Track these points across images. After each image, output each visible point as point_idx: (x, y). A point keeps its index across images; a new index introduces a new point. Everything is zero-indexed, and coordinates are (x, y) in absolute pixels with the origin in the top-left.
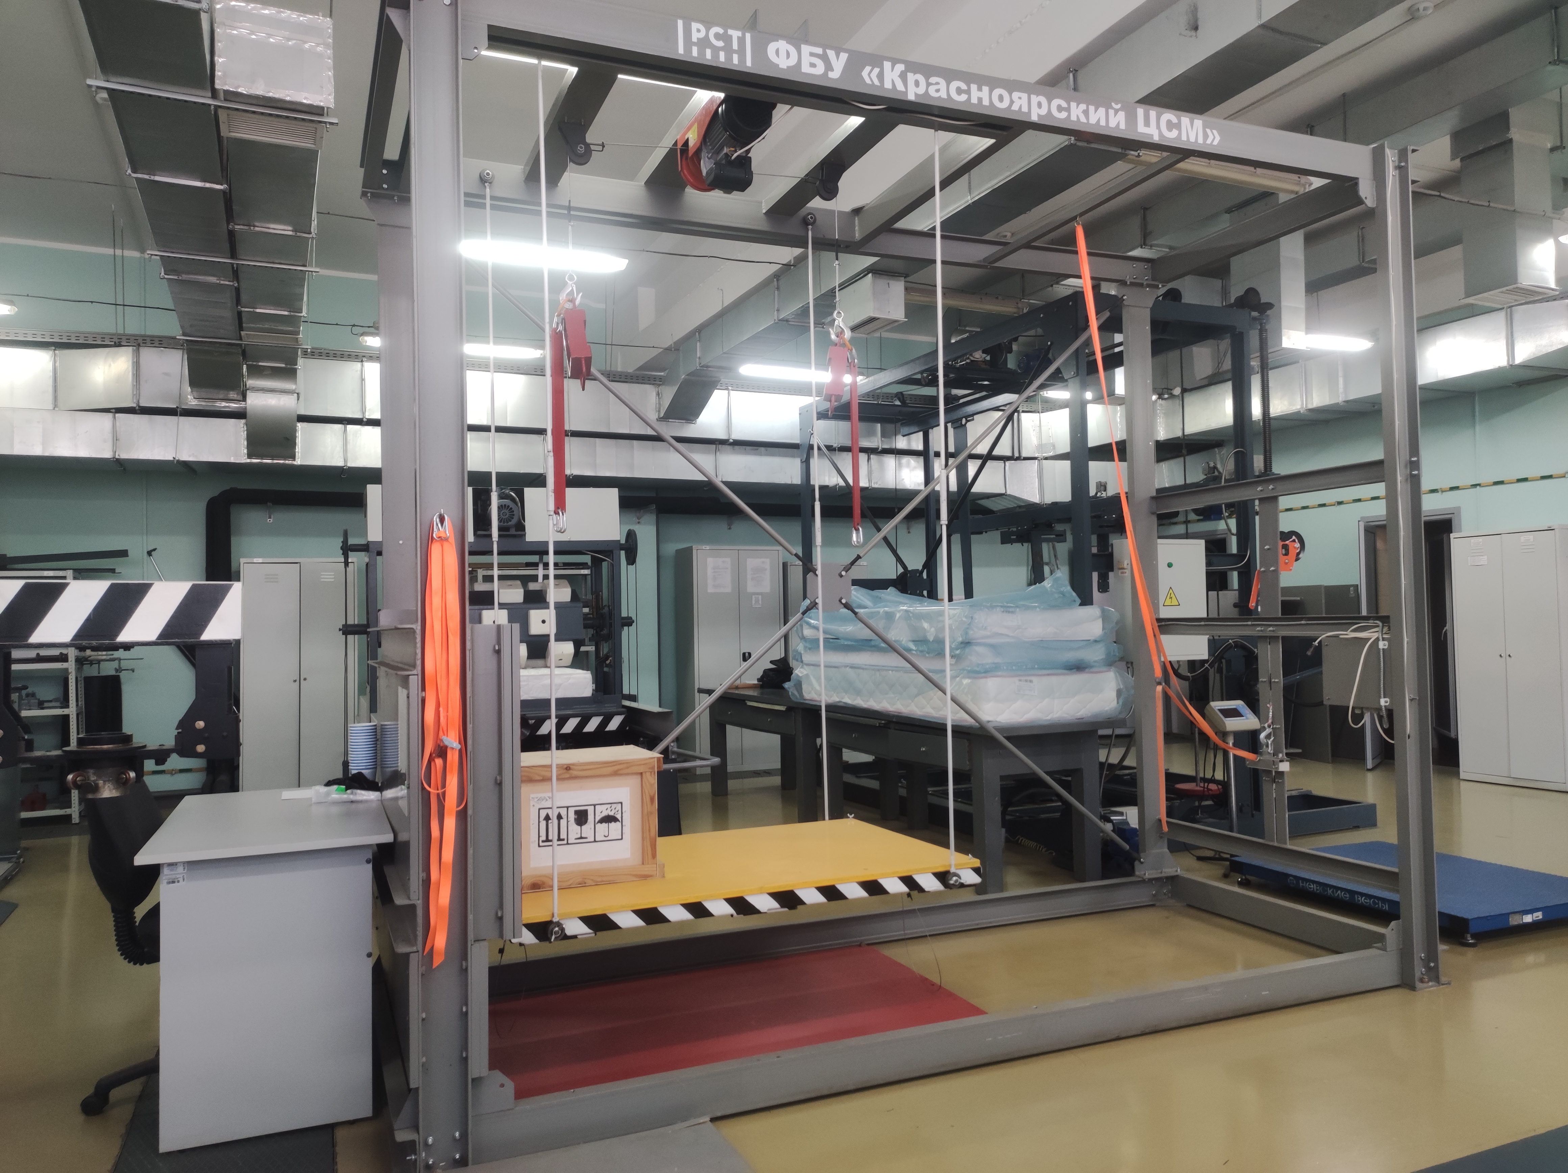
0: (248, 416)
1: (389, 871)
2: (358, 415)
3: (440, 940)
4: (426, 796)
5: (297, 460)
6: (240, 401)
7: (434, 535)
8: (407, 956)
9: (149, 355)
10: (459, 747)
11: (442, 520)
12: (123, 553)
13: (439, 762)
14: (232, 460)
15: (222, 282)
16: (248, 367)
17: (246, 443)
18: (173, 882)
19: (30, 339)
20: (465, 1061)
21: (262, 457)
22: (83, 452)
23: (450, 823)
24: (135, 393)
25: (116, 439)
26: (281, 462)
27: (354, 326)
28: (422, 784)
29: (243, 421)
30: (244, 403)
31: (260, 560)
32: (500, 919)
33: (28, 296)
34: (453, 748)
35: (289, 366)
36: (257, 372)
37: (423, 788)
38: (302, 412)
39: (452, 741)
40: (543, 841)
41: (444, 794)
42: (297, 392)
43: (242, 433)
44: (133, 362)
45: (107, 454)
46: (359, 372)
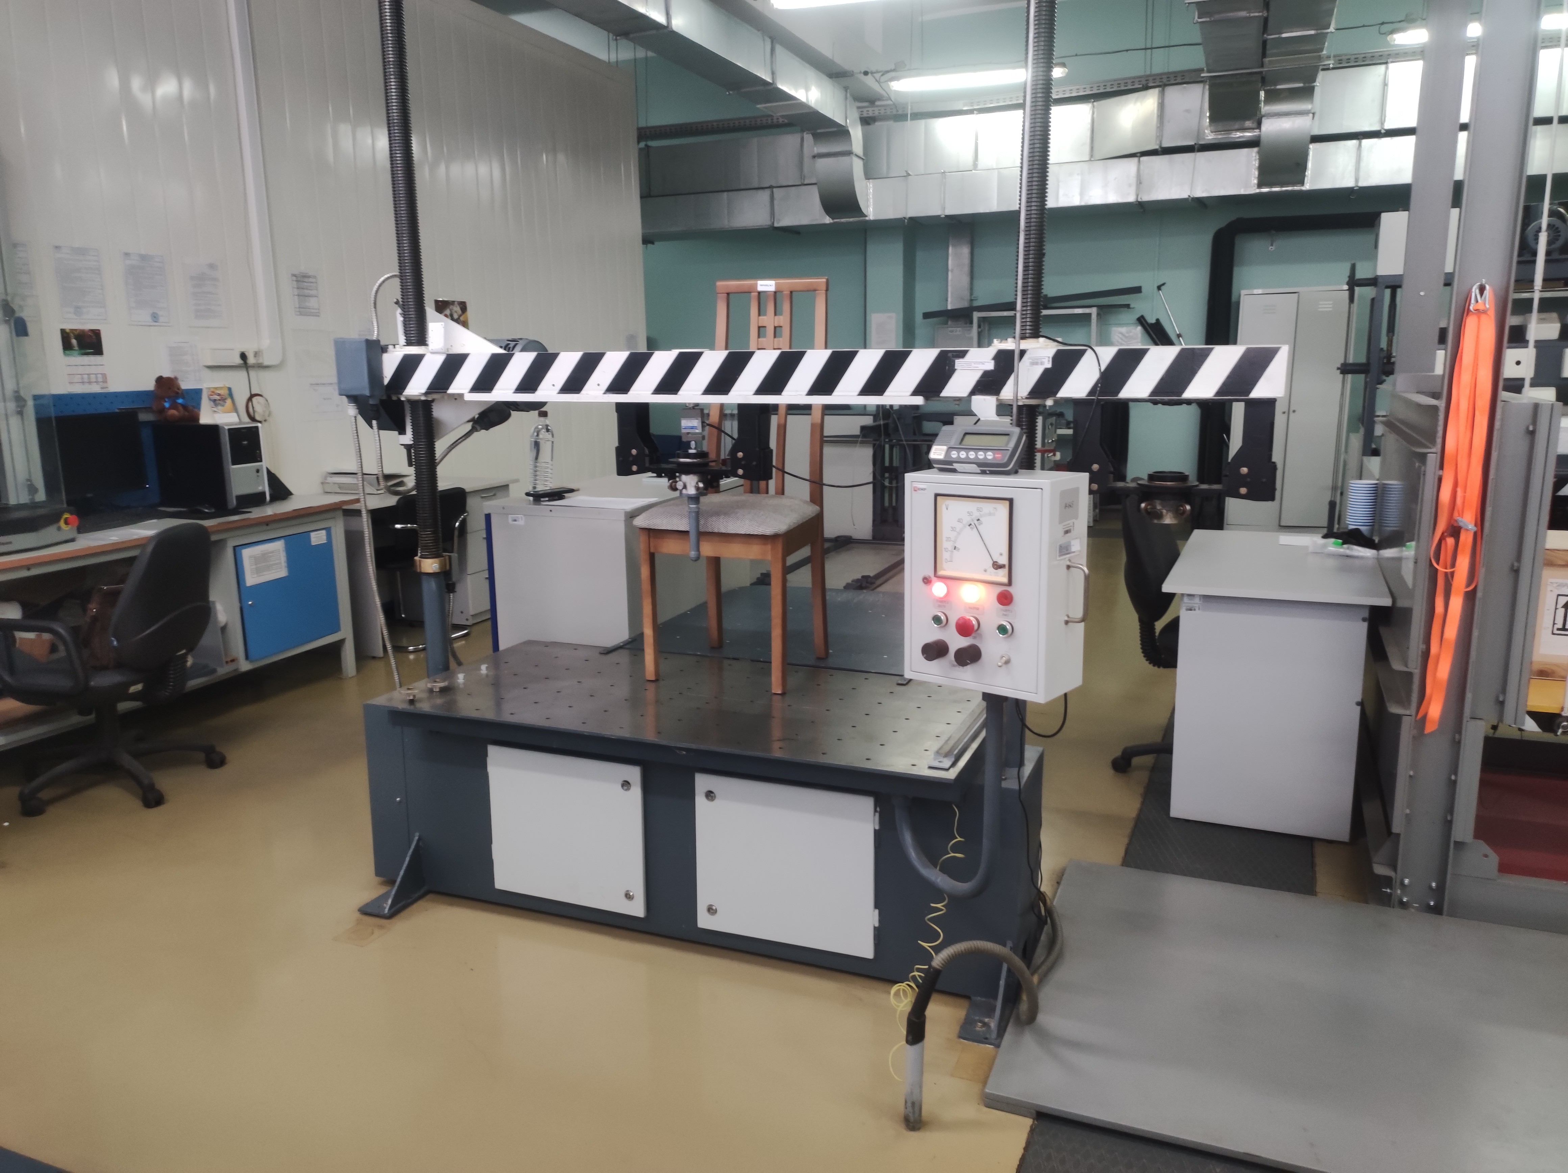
0: (1262, 144)
1: (1384, 632)
2: (1375, 127)
3: (1435, 710)
4: (1433, 574)
5: (1305, 185)
6: (1253, 129)
7: (1471, 308)
8: (1399, 718)
9: (1173, 93)
10: (1475, 529)
11: (1482, 289)
12: (1137, 290)
13: (1450, 541)
14: (1242, 192)
15: (1252, 15)
16: (1266, 92)
17: (1257, 173)
18: (1191, 610)
19: (1074, 94)
20: (1448, 824)
21: (1271, 185)
22: (1112, 198)
23: (1457, 603)
24: (1158, 135)
25: (1139, 182)
26: (1290, 188)
27: (1383, 23)
28: (1431, 561)
29: (1256, 150)
30: (1258, 130)
31: (1260, 291)
32: (1502, 704)
33: (1076, 55)
34: (1467, 530)
35: (1307, 85)
36: (1274, 96)
37: (1431, 565)
38: (1316, 132)
39: (1468, 521)
40: (1558, 629)
41: (1452, 574)
42: (1313, 111)
43: (1254, 163)
44: (1159, 103)
45: (1131, 199)
46: (1382, 77)
